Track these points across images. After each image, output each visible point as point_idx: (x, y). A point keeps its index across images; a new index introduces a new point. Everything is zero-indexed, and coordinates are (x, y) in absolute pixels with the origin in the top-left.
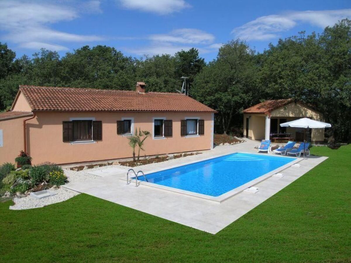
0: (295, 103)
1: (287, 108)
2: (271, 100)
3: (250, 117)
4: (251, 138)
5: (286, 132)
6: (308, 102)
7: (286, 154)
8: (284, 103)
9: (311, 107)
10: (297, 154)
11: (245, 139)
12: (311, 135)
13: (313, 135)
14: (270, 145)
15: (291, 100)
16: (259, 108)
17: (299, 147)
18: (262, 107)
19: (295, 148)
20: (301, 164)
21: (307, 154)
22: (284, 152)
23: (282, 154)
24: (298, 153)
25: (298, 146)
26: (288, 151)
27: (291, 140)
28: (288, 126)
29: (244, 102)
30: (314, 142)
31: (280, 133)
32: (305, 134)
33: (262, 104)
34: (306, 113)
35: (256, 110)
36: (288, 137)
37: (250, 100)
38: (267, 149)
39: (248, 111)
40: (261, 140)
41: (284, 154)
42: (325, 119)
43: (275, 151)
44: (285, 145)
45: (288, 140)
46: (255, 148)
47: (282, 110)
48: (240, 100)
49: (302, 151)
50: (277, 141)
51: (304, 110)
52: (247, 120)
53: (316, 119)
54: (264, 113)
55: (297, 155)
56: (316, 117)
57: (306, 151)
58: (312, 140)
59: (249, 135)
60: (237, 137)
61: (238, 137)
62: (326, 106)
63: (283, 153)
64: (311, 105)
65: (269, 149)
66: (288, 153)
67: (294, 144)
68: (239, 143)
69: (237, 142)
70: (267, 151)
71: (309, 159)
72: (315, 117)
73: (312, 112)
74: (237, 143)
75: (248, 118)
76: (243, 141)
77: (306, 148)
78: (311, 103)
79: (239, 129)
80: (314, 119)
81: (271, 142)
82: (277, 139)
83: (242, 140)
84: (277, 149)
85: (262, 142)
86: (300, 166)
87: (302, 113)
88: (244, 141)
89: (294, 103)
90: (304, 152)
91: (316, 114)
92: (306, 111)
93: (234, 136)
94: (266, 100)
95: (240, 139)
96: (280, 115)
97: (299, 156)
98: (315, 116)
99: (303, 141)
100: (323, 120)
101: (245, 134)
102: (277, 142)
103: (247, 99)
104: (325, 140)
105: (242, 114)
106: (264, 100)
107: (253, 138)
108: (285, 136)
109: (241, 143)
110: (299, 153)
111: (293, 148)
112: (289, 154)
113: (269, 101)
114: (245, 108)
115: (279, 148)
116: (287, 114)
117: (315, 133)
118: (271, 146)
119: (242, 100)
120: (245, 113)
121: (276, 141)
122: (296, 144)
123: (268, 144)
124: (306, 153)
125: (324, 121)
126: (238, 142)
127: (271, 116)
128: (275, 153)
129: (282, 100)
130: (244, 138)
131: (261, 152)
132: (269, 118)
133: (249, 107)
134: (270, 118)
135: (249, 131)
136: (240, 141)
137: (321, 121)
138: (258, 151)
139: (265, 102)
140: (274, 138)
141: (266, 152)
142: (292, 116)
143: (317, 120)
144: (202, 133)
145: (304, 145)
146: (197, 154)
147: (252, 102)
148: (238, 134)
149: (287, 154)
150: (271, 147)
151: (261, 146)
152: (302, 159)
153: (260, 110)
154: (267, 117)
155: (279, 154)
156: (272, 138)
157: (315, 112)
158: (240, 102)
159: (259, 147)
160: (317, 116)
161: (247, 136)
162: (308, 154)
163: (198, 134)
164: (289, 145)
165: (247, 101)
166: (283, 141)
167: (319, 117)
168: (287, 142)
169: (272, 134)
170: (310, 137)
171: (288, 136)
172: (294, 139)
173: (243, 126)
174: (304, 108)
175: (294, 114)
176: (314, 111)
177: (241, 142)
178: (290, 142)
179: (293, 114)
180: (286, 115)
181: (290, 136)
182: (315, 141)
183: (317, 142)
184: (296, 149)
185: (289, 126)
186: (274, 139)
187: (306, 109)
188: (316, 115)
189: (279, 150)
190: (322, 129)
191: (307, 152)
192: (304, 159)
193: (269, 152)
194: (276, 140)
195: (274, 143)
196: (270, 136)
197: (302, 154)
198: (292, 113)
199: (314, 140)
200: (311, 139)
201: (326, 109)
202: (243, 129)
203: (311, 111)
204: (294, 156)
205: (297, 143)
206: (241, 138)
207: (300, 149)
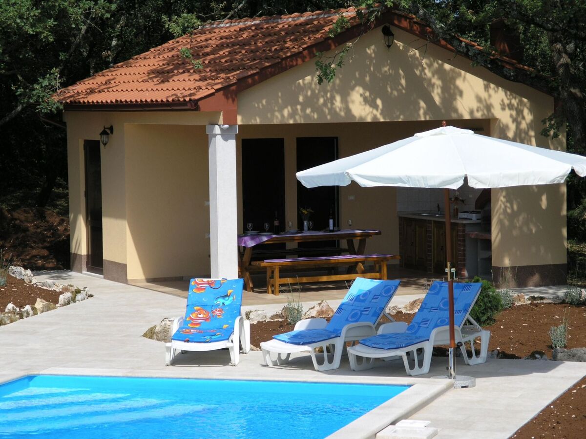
0: (387, 32)
1: (339, 65)
2: (240, 16)
3: (108, 131)
4: (119, 272)
5: (337, 224)
6: (462, 27)
7: (345, 357)
8: (318, 36)
9: (480, 52)
10: (408, 354)
11: (80, 278)
12: (489, 230)
13: (502, 229)
14: (244, 309)
15: (359, 13)
16: (163, 75)
17: (421, 310)
18: (179, 64)
19: (399, 316)
20: (435, 423)
21: (470, 355)
22: (330, 350)
23: (320, 361)
24: (413, 348)
25: (413, 304)
26: (354, 344)
27: (370, 270)
28: (345, 183)
29: (63, 36)
30: (509, 275)
31: (301, 228)
32: (454, 225)
33: (181, 45)
34: (451, 93)
35: (144, 86)
36: (352, 251)
37: (103, 23)
38: (227, 334)
39: (92, 91)
40: (188, 282)
41: (331, 360)
42: (565, 129)
43: (278, 346)
44: (334, 301)
45: (351, 269)
46: (151, 334)
48: (39, 20)
49: (438, 336)
50: (289, 280)
51: (441, 73)
52: (93, 151)
53: (513, 127)
54: (193, 105)
55: (412, 367)
57: (464, 331)
58: (494, 263)
59: (108, 254)
60: (29, 272)
61: (37, 269)
62: (571, 47)
63: (325, 356)
64: (480, 46)
65: (235, 337)
66: (352, 351)
67: (389, 294)
68: (48, 309)
69: (32, 302)
70: (227, 349)
71: (482, 382)
72: (504, 117)
73: (487, 88)
74: (28, 308)
75: (97, 137)
76: (68, 295)
77: (462, 317)
78: (479, 29)
79: (42, 216)
80: (502, 135)
81: (245, 287)
82: (285, 272)
83: (65, 290)
84: (284, 336)
85: (192, 291)
86: (431, 430)
88: (78, 291)
89: (379, 33)
90: (452, 337)
91: (515, 102)
93: (11, 262)
94: (204, 20)
95: (50, 281)
96: (292, 115)
97: (421, 365)
98: (508, 112)
99: (440, 273)
100: (556, 136)
101: (81, 244)
102: (284, 289)
103: (87, 15)
104: (571, 255)
105: (57, 117)
106: (193, 18)
107: (135, 270)
108: (331, 246)
109: (59, 310)
110: (420, 351)
111: (387, 319)
112: (359, 359)
113: (226, 27)
114: (73, 76)
115: (300, 326)
116: (337, 105)
117: (512, 216)
118: (248, 315)
119: (51, 22)
120: (75, 106)
121: (278, 281)
122: (400, 290)
123: (228, 302)
124: (463, 349)
125: (562, 138)
126: (40, 304)
127: (240, 121)
128: (275, 358)
129: (307, 16)
130: (73, 274)
131: (185, 358)
132: (225, 135)
133: (103, 65)
134: (237, 138)
135: (108, 224)
136: (52, 298)
137: (544, 141)
138: (169, 357)
139: (203, 32)
140: (266, 263)
141: (222, 357)
143: (520, 138)
145: (445, 292)
147: (119, 37)
148: (34, 252)
149: (352, 360)
150: (247, 324)
151: (184, 323)
152: (441, 382)
153: (166, 85)
154: (217, 130)
155: (303, 363)
156: (255, 263)
157: (506, 88)
158: (38, 34)
159: (175, 328)
160: (520, 112)
161: (96, 262)
162: (478, 353)
164: (358, 299)
165: (84, 28)
166: (325, 279)
167: (528, 117)
168: (345, 285)
169: (253, 238)
170: (487, 244)
171: (351, 243)
172: (386, 259)
173: (66, 196)
175: (379, 102)
176: (498, 85)
177: (56, 302)
178: (362, 284)
179: (375, 106)
180: (332, 111)
181: (362, 242)
182: (513, 268)
183: (522, 276)
184: (401, 327)
185: (354, 184)
186: (264, 270)
187: (447, 67)
188: (511, 107)
189: (298, 340)
190: (551, 189)
191: (471, 338)
192: (451, 387)
193: (235, 355)
194: (277, 274)
195: (270, 296)
196: (242, 252)
197: (440, 353)
198: (370, 102)
199: (507, 262)
200: (489, 259)
201: (566, 66)
202: (65, 212)
204: (393, 367)
205: (405, 285)
206: (58, 278)
207: (425, 321)
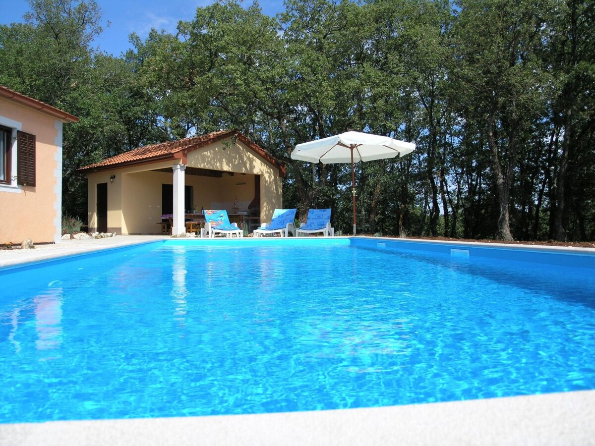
0: (234, 140)
3: (113, 178)
35: (134, 157)
47: (207, 153)
51: (249, 158)
53: (269, 180)
54: (171, 155)
56: (269, 177)
59: (111, 225)
72: (267, 176)
73: (261, 164)
75: (105, 182)
87: (244, 164)
92: (251, 161)
96: (204, 165)
116: (218, 164)
127: (187, 165)
132: (181, 169)
134: (185, 171)
135: (111, 213)
142: (228, 170)
144: (27, 179)
146: (31, 247)
154: (179, 166)
160: (270, 175)
163: (14, 183)
174: (249, 153)
176: (265, 163)
179: (230, 166)
180: (216, 166)
187: (251, 155)
198: (228, 164)
203: (260, 161)
